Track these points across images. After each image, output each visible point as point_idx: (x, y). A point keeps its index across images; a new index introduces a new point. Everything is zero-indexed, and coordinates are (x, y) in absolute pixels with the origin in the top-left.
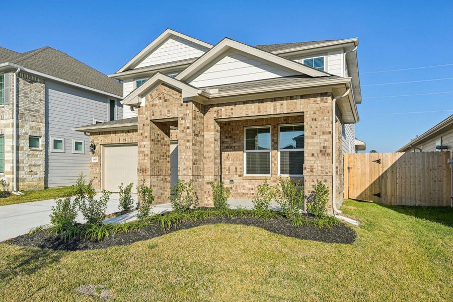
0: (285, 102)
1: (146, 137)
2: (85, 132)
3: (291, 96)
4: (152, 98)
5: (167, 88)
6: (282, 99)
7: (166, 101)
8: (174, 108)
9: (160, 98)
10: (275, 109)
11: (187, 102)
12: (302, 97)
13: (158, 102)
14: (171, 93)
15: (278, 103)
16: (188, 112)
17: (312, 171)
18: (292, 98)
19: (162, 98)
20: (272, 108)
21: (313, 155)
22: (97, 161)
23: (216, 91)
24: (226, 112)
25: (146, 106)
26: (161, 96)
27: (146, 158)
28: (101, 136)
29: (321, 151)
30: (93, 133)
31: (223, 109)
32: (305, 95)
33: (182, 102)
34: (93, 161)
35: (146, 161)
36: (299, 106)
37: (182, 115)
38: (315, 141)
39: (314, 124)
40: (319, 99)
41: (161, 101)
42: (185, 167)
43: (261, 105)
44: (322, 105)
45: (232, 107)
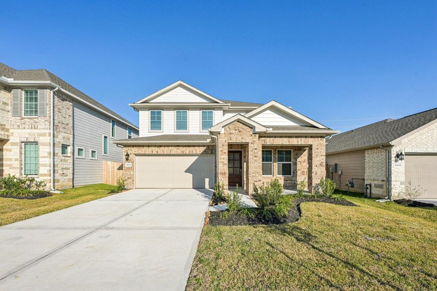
0: (303, 139)
1: (225, 153)
2: (117, 144)
3: (306, 136)
4: (230, 129)
5: (242, 125)
6: (301, 137)
7: (240, 132)
8: (246, 137)
9: (236, 130)
10: (298, 142)
11: (255, 134)
12: (311, 137)
13: (234, 132)
14: (244, 128)
15: (299, 139)
16: (255, 140)
17: (316, 174)
18: (306, 137)
19: (237, 130)
20: (296, 141)
21: (317, 166)
22: (131, 166)
23: (271, 129)
24: (269, 141)
25: (225, 134)
26: (237, 128)
27: (225, 166)
28: (134, 148)
29: (320, 164)
30: (126, 146)
31: (268, 139)
32: (313, 136)
33: (252, 134)
34: (126, 166)
35: (226, 168)
36: (310, 141)
37: (252, 142)
38: (318, 159)
39: (317, 151)
40: (320, 139)
41: (236, 131)
42: (254, 172)
43: (290, 139)
44: (321, 142)
45: (274, 139)
